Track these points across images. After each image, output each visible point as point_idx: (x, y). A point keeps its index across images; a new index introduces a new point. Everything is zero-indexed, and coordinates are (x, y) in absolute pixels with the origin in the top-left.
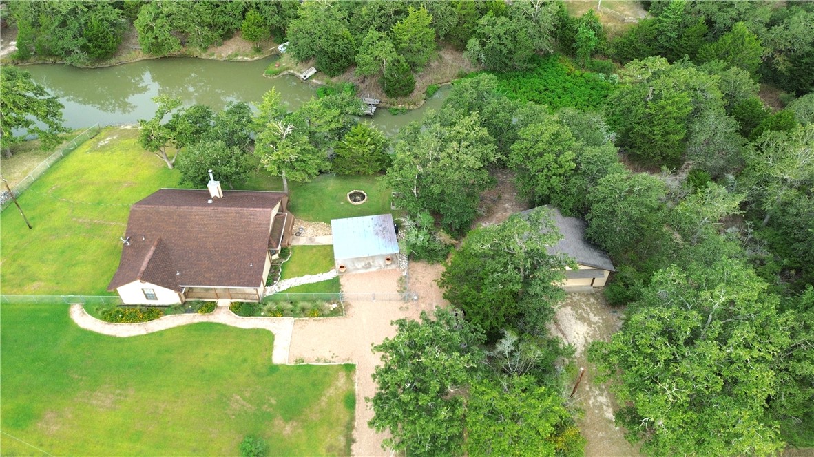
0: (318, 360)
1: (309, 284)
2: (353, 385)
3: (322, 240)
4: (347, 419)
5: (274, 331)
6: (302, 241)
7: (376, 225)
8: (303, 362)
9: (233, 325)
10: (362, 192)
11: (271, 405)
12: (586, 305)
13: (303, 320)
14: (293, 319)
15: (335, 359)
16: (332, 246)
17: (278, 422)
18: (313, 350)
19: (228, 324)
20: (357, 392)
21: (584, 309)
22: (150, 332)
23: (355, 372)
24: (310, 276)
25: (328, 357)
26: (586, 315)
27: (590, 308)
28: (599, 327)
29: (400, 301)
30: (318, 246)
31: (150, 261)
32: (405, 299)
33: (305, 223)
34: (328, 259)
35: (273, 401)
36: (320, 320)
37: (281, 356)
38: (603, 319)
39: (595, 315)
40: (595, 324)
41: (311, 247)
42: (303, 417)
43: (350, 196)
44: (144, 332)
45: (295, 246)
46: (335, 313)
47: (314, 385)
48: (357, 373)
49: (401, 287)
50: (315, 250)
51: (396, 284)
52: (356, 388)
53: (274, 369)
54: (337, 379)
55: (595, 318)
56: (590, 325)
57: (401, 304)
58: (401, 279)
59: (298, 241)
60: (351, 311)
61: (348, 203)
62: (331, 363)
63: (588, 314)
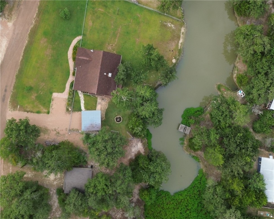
0: (52, 105)
1: (80, 102)
2: (43, 113)
3: (99, 107)
4: (34, 111)
5: (64, 93)
6: (99, 100)
7: (96, 125)
8: (52, 101)
9: (68, 82)
10: (121, 122)
11: (41, 93)
12: (60, 182)
13: (66, 101)
14: (67, 98)
15: (52, 109)
16: (96, 110)
17: (36, 95)
18: (56, 103)
19: (68, 80)
20: (41, 114)
21: (59, 181)
22: (69, 59)
23: (47, 114)
24: (84, 103)
25: (53, 107)
26: (57, 180)
27: (59, 183)
28: (52, 183)
29: (69, 128)
30: (96, 106)
31: (83, 59)
32: (70, 130)
33: (108, 102)
34: (90, 108)
35: (42, 93)
36: (66, 105)
37: (55, 95)
38: (55, 185)
39: (56, 183)
40: (53, 182)
41: (96, 103)
42: (36, 101)
43: (120, 117)
44: (69, 58)
45: (97, 98)
46: (68, 110)
47: (45, 103)
48: (47, 115)
49: (75, 130)
50: (94, 104)
51: (76, 128)
52: (42, 114)
53: (51, 93)
54: (45, 109)
55: (55, 183)
56: (53, 180)
57: (68, 129)
58: (78, 130)
59: (99, 99)
60: (68, 114)
61: (116, 116)
62: (50, 108)
63: (57, 181)
